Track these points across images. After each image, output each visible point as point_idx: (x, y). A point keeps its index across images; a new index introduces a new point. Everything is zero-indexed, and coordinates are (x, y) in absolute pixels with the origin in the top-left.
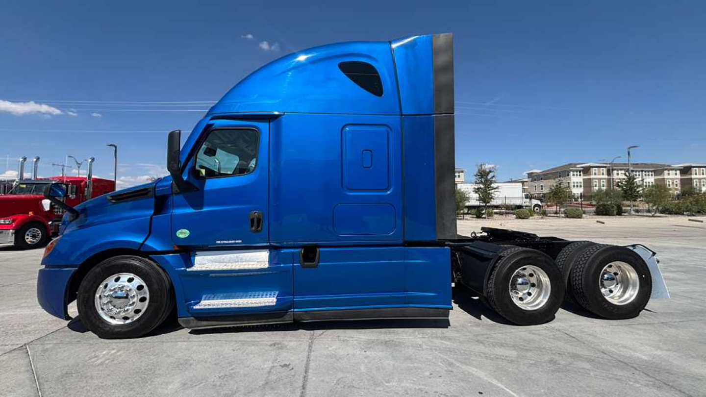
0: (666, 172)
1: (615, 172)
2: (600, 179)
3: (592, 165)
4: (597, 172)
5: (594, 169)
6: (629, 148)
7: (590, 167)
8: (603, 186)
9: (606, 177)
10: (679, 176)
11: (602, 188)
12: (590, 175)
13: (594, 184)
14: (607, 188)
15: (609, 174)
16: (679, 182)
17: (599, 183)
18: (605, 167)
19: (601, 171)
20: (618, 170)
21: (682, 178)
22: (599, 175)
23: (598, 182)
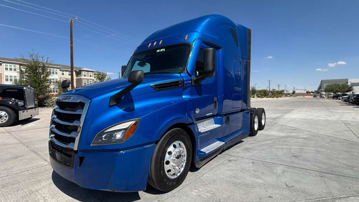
2: (88, 79)
3: (83, 69)
13: (84, 82)
19: (90, 74)
23: (87, 81)
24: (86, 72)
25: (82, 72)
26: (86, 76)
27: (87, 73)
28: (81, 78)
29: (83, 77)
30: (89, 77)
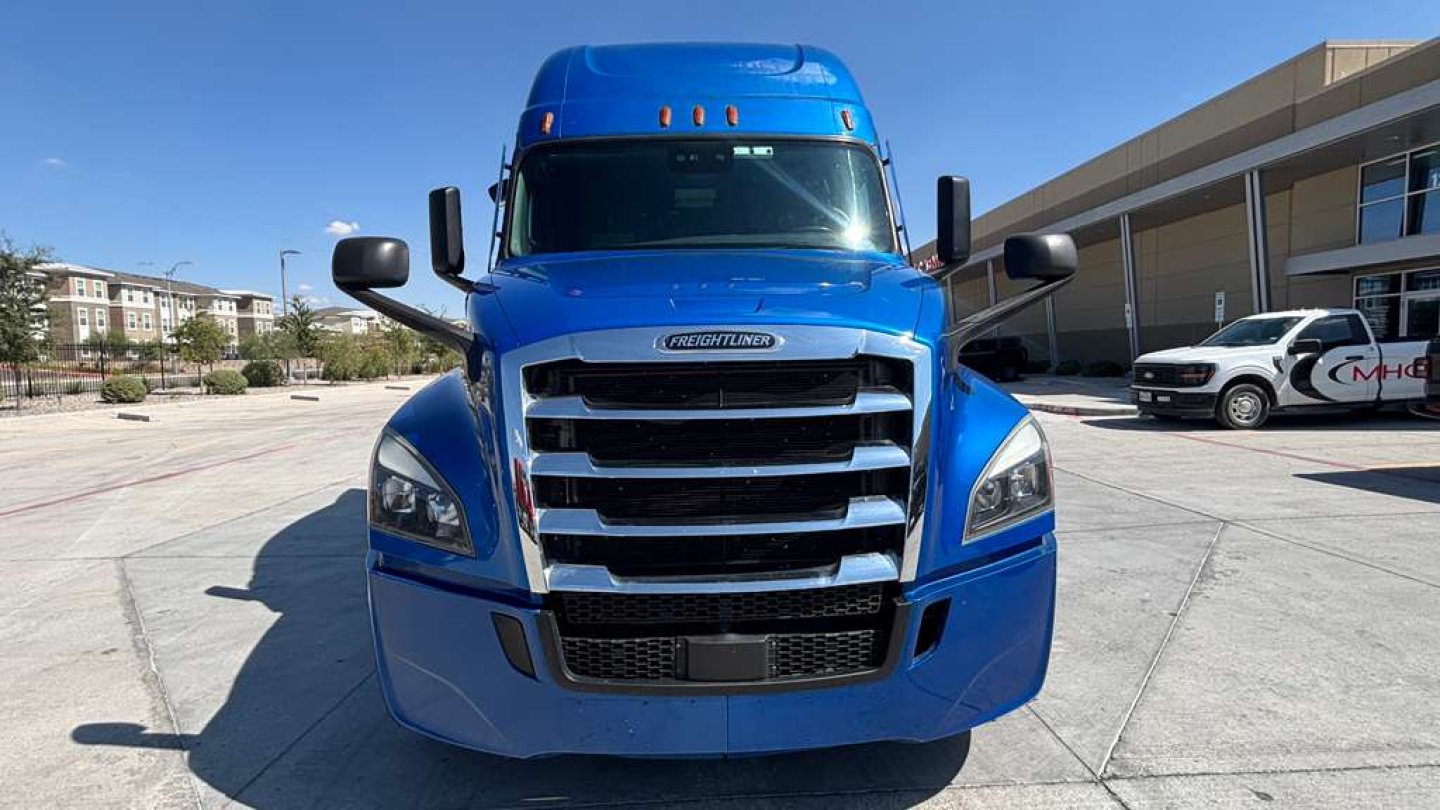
0: (216, 303)
1: (124, 293)
2: (92, 306)
3: (72, 268)
4: (84, 288)
5: (77, 279)
6: (285, 252)
7: (66, 275)
8: (101, 323)
9: (106, 301)
10: (234, 313)
11: (100, 329)
12: (68, 293)
13: (80, 317)
14: (109, 327)
15: (112, 297)
16: (235, 324)
17: (92, 313)
18: (103, 278)
19: (95, 286)
20: (130, 289)
21: (243, 316)
22: (90, 295)
23: (90, 313)
24: (84, 280)
25: (71, 279)
26: (85, 292)
27: (87, 283)
28: (69, 302)
29: (74, 298)
30: (95, 297)
